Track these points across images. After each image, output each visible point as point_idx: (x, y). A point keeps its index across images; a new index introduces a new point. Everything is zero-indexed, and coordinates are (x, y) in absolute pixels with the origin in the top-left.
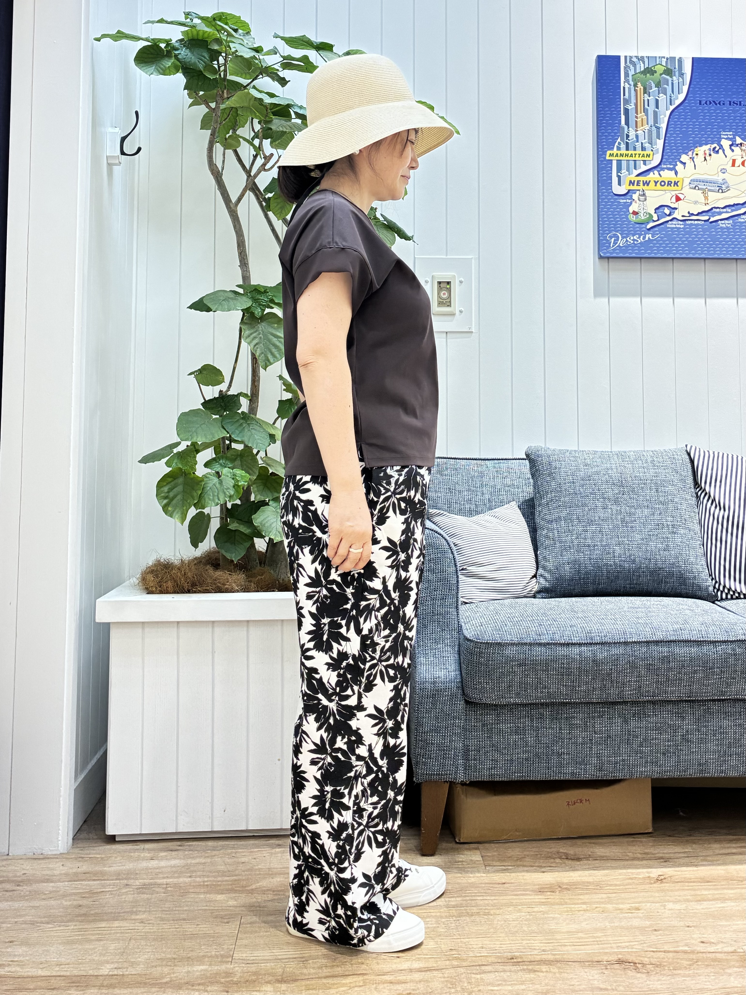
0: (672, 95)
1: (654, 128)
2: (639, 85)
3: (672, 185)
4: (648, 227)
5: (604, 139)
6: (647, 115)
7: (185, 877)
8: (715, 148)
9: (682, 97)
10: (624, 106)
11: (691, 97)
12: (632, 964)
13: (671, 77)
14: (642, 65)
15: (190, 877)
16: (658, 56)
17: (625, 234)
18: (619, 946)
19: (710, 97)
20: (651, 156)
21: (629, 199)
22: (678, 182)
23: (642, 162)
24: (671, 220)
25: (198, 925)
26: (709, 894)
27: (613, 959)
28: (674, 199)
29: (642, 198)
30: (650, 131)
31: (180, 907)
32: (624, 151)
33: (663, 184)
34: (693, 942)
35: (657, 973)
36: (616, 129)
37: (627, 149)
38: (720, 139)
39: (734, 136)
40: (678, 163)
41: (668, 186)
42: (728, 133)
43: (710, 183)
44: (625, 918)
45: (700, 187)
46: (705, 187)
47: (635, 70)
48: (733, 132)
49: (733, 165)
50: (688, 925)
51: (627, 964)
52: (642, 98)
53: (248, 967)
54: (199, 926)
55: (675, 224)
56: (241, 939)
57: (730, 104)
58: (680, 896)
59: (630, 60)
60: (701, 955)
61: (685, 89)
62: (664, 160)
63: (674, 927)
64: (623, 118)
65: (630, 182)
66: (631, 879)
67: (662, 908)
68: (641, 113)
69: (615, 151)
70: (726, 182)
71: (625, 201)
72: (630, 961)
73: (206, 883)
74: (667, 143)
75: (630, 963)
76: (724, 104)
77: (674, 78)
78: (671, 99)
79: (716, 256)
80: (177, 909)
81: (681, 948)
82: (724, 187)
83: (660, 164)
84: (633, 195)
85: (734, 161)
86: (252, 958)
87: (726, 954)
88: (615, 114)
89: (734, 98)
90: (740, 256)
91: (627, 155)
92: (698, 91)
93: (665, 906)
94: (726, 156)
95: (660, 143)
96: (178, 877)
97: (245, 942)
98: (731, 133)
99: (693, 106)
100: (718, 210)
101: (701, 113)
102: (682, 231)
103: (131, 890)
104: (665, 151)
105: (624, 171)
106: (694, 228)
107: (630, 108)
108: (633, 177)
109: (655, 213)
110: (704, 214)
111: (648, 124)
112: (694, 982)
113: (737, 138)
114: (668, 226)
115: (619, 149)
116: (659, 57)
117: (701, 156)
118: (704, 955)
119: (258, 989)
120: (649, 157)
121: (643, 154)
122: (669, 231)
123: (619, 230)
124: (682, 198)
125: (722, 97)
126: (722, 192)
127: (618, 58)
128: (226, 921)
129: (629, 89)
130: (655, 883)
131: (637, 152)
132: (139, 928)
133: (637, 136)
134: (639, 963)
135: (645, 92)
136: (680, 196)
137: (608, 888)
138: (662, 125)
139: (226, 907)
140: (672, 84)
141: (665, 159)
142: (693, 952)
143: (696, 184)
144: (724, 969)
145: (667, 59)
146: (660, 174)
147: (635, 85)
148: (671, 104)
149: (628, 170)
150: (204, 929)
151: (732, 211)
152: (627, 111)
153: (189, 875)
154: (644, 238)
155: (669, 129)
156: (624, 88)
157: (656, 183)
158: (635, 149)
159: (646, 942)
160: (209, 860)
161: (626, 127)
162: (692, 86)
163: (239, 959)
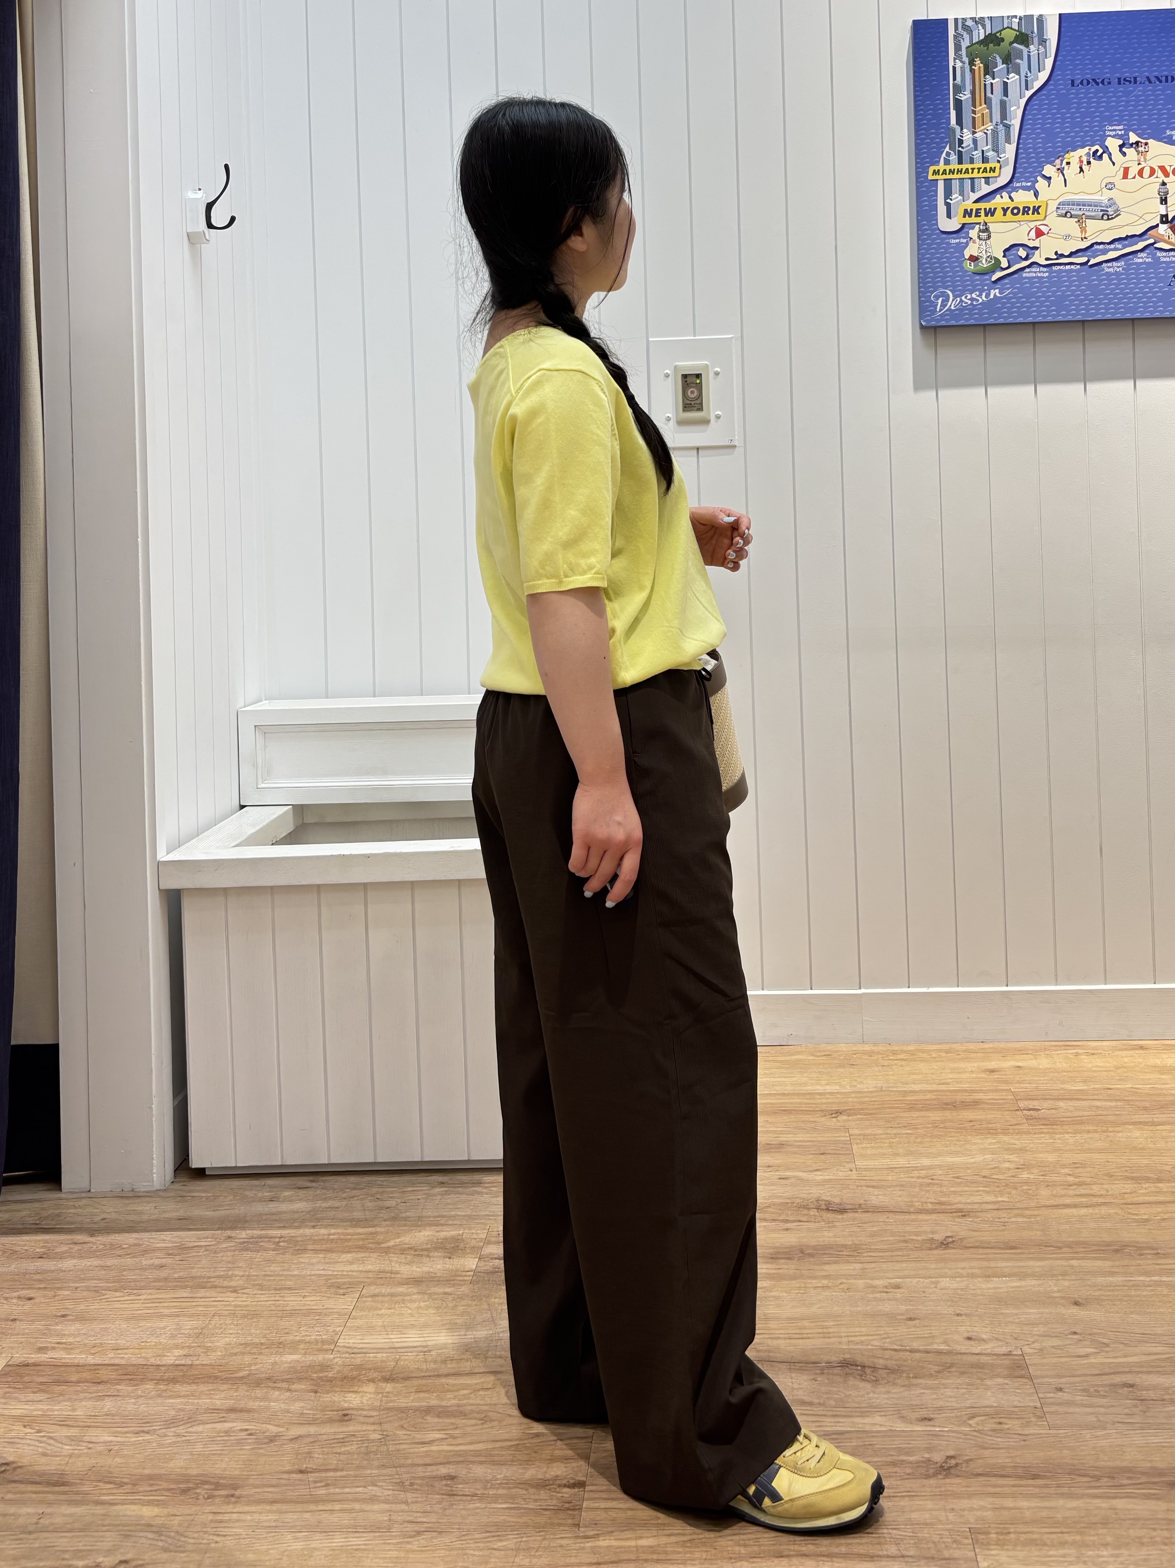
0: (1029, 73)
1: (1001, 127)
2: (978, 61)
3: (1030, 212)
4: (994, 277)
5: (924, 148)
6: (990, 107)
7: (306, 1227)
8: (1097, 151)
9: (1043, 76)
10: (955, 95)
11: (1059, 75)
12: (859, 1368)
13: (1027, 46)
14: (982, 31)
15: (314, 1227)
16: (1005, 14)
17: (959, 290)
18: (851, 1341)
19: (1087, 74)
20: (997, 170)
21: (964, 238)
22: (1039, 207)
23: (983, 180)
24: (1029, 266)
25: (304, 1297)
26: (1006, 1267)
27: (836, 1359)
28: (1033, 234)
29: (984, 235)
30: (995, 132)
31: (288, 1270)
32: (955, 166)
33: (1015, 211)
34: (956, 1337)
35: (889, 1382)
36: (942, 133)
37: (960, 162)
38: (1104, 138)
39: (1126, 131)
40: (1039, 178)
41: (1023, 214)
42: (1115, 127)
43: (1091, 206)
44: (875, 1299)
45: (1073, 212)
46: (1081, 213)
47: (971, 39)
48: (1125, 125)
49: (1125, 176)
50: (960, 1312)
51: (854, 1368)
52: (983, 83)
53: (353, 1358)
54: (306, 1299)
55: (1035, 272)
56: (355, 1318)
57: (1119, 83)
58: (963, 1269)
59: (963, 24)
60: (959, 1357)
61: (1049, 63)
62: (1017, 175)
63: (939, 1314)
64: (953, 114)
65: (966, 211)
66: (906, 1241)
67: (932, 1286)
68: (981, 105)
69: (941, 166)
70: (1115, 203)
71: (957, 241)
72: (858, 1363)
73: (332, 1237)
74: (1021, 148)
75: (858, 1366)
76: (1109, 83)
77: (1031, 47)
78: (1026, 81)
79: (1099, 317)
80: (285, 1273)
81: (935, 1347)
82: (1111, 211)
83: (1011, 182)
84: (970, 231)
85: (1126, 170)
86: (361, 1346)
87: (995, 1357)
88: (940, 109)
89: (1126, 72)
90: (1138, 315)
91: (960, 171)
92: (1069, 65)
93: (937, 1283)
94: (1114, 164)
95: (1010, 151)
96: (298, 1227)
97: (359, 1322)
98: (1121, 127)
99: (1062, 89)
100: (1101, 247)
101: (1074, 98)
102: (1046, 282)
103: (232, 1244)
104: (1019, 161)
105: (956, 197)
106: (1064, 276)
107: (963, 98)
108: (969, 204)
109: (1004, 256)
110: (1080, 254)
111: (991, 121)
112: (934, 1396)
113: (1131, 134)
114: (1024, 275)
115: (947, 162)
116: (1008, 17)
117: (1075, 166)
118: (965, 1357)
119: (356, 1388)
120: (994, 172)
121: (985, 168)
122: (1026, 283)
123: (949, 286)
124: (1046, 233)
125: (1107, 73)
126: (1108, 219)
127: (946, 21)
128: (342, 1291)
129: (962, 68)
130: (936, 1248)
131: (976, 166)
132: (230, 1299)
133: (975, 141)
134: (869, 1367)
135: (986, 72)
136: (1043, 228)
137: (869, 1254)
138: (1013, 122)
139: (348, 1271)
140: (1029, 56)
141: (1019, 173)
142: (949, 1353)
143: (1066, 211)
144: (982, 1379)
145: (1020, 19)
146: (1010, 197)
147: (972, 63)
148: (1027, 89)
149: (962, 193)
150: (312, 1303)
151: (1124, 247)
152: (958, 104)
153: (313, 1224)
154: (987, 296)
155: (1024, 127)
156: (954, 68)
157: (1005, 210)
158: (972, 161)
159: (890, 1335)
160: (344, 1203)
161: (958, 128)
162: (1059, 58)
163: (344, 1347)
